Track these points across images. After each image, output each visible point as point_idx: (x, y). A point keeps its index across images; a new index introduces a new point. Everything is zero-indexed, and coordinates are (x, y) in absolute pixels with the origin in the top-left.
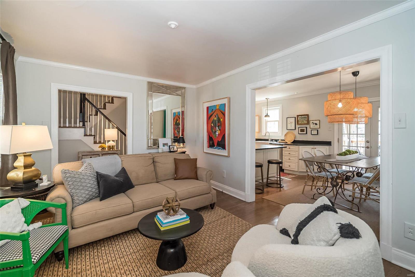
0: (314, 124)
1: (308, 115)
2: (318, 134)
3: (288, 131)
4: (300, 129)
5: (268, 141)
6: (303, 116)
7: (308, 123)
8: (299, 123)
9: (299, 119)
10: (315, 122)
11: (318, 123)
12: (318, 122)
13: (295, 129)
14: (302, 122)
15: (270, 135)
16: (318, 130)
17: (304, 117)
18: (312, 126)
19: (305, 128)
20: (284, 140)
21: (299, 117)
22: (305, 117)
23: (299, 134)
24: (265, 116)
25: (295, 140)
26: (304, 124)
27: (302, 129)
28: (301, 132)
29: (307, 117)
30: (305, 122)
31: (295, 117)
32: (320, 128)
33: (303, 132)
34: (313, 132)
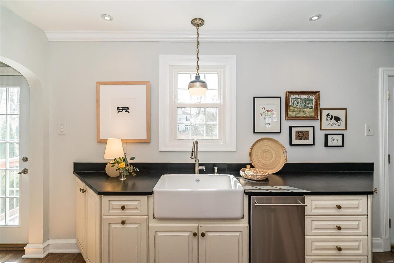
0: (331, 119)
1: (316, 94)
2: (343, 145)
4: (296, 132)
6: (303, 97)
7: (317, 116)
8: (290, 113)
9: (290, 104)
10: (334, 113)
11: (343, 118)
12: (341, 114)
13: (281, 131)
14: (300, 111)
16: (343, 135)
17: (305, 98)
18: (327, 123)
21: (293, 97)
22: (308, 99)
23: (292, 145)
24: (191, 82)
26: (305, 117)
27: (301, 132)
28: (299, 140)
29: (314, 101)
30: (309, 113)
31: (280, 98)
32: (346, 129)
33: (305, 140)
34: (332, 140)
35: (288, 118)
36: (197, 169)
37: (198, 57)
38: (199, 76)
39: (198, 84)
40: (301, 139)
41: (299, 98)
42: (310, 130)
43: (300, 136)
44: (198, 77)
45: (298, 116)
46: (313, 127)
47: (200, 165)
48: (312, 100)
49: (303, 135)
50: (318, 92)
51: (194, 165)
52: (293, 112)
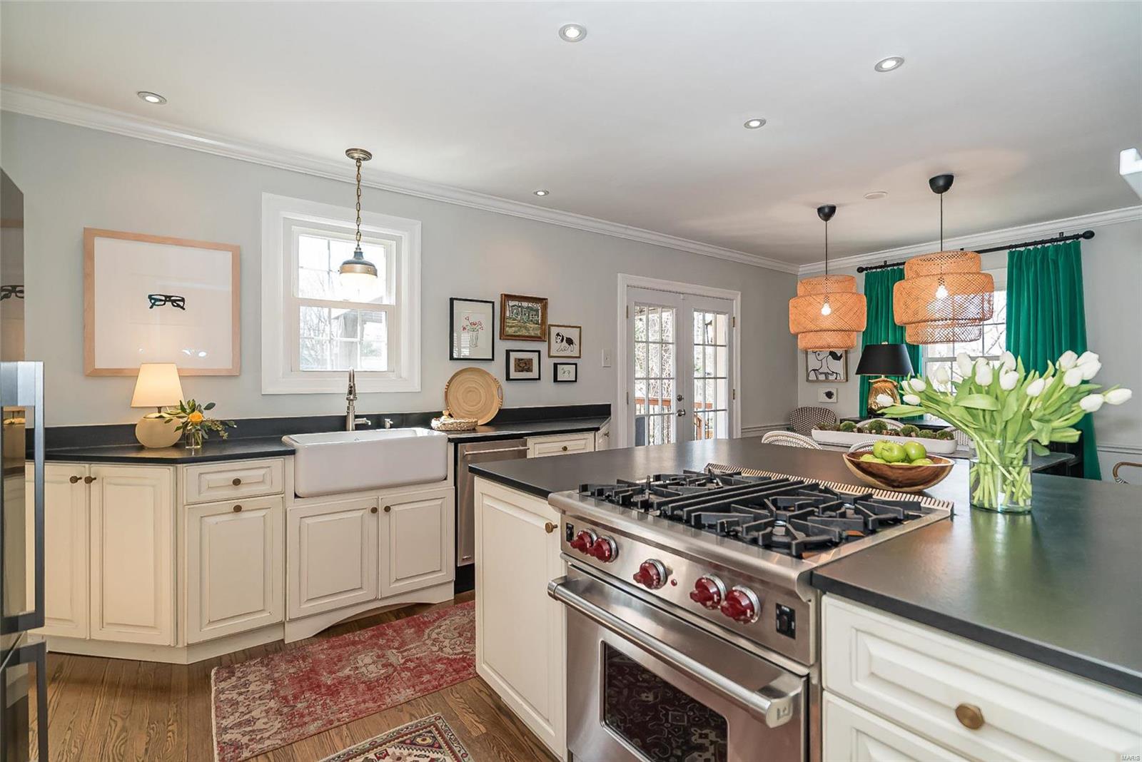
0: (562, 341)
1: (542, 301)
2: (575, 380)
3: (456, 366)
4: (515, 359)
6: (525, 304)
7: (543, 337)
8: (507, 329)
9: (508, 314)
10: (567, 333)
11: (576, 341)
12: (573, 334)
13: (494, 358)
14: (521, 327)
15: (355, 390)
16: (576, 364)
17: (528, 307)
18: (557, 347)
19: (533, 356)
21: (512, 303)
22: (531, 309)
23: (509, 379)
24: (342, 264)
25: (504, 407)
26: (528, 337)
27: (522, 359)
28: (519, 371)
29: (540, 311)
30: (533, 330)
31: (493, 303)
32: (579, 357)
33: (527, 371)
34: (563, 371)
35: (505, 336)
37: (358, 217)
38: (361, 253)
39: (359, 267)
40: (522, 371)
41: (520, 307)
42: (535, 356)
43: (521, 365)
44: (358, 254)
45: (518, 334)
46: (539, 352)
47: (357, 417)
48: (537, 311)
49: (526, 364)
50: (545, 299)
52: (511, 327)
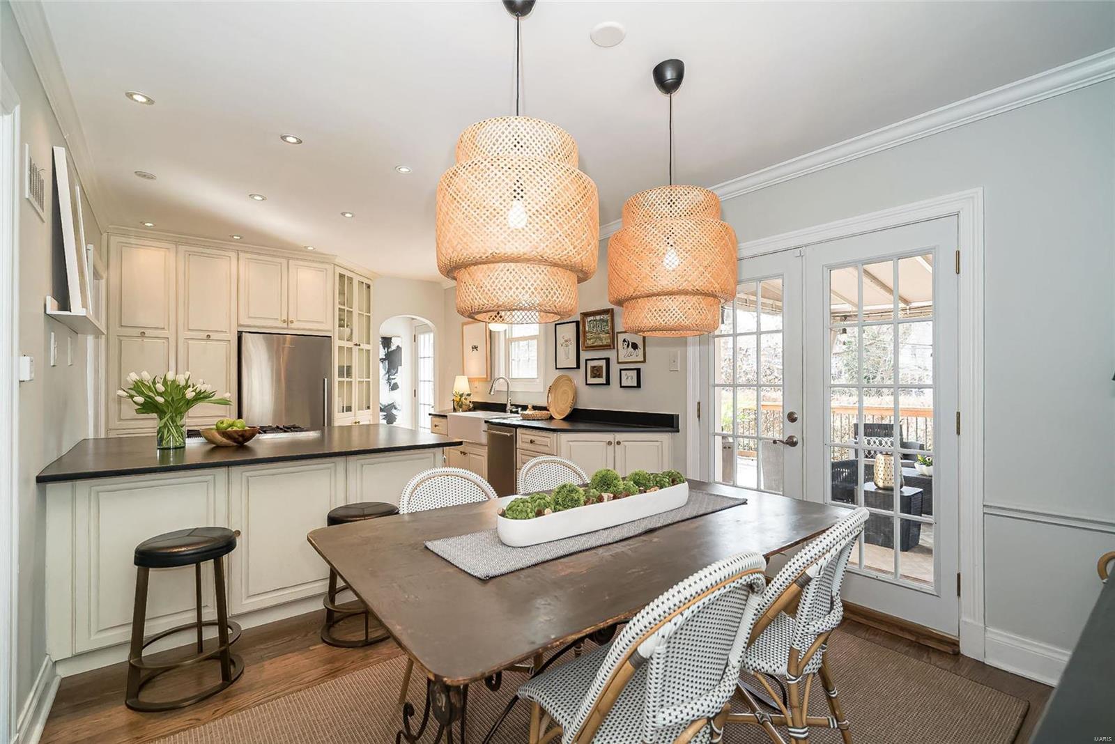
0: (628, 346)
1: (610, 312)
2: (639, 385)
3: (558, 373)
4: (591, 367)
5: (505, 411)
6: (598, 318)
8: (588, 342)
9: (587, 329)
10: (631, 338)
11: (640, 345)
12: (639, 339)
13: (578, 367)
14: (597, 338)
15: (511, 389)
16: (638, 370)
17: (601, 320)
18: (624, 353)
19: (603, 363)
20: (545, 409)
21: (590, 319)
22: (603, 321)
23: (587, 384)
25: (576, 407)
26: (601, 346)
27: (595, 367)
29: (609, 321)
30: (605, 339)
31: (578, 321)
32: (644, 361)
33: (599, 377)
34: (627, 377)
35: (585, 348)
36: (509, 407)
40: (595, 377)
41: (594, 321)
43: (595, 372)
45: (595, 344)
48: (607, 321)
49: (597, 371)
50: (609, 309)
51: (505, 405)
52: (590, 339)
